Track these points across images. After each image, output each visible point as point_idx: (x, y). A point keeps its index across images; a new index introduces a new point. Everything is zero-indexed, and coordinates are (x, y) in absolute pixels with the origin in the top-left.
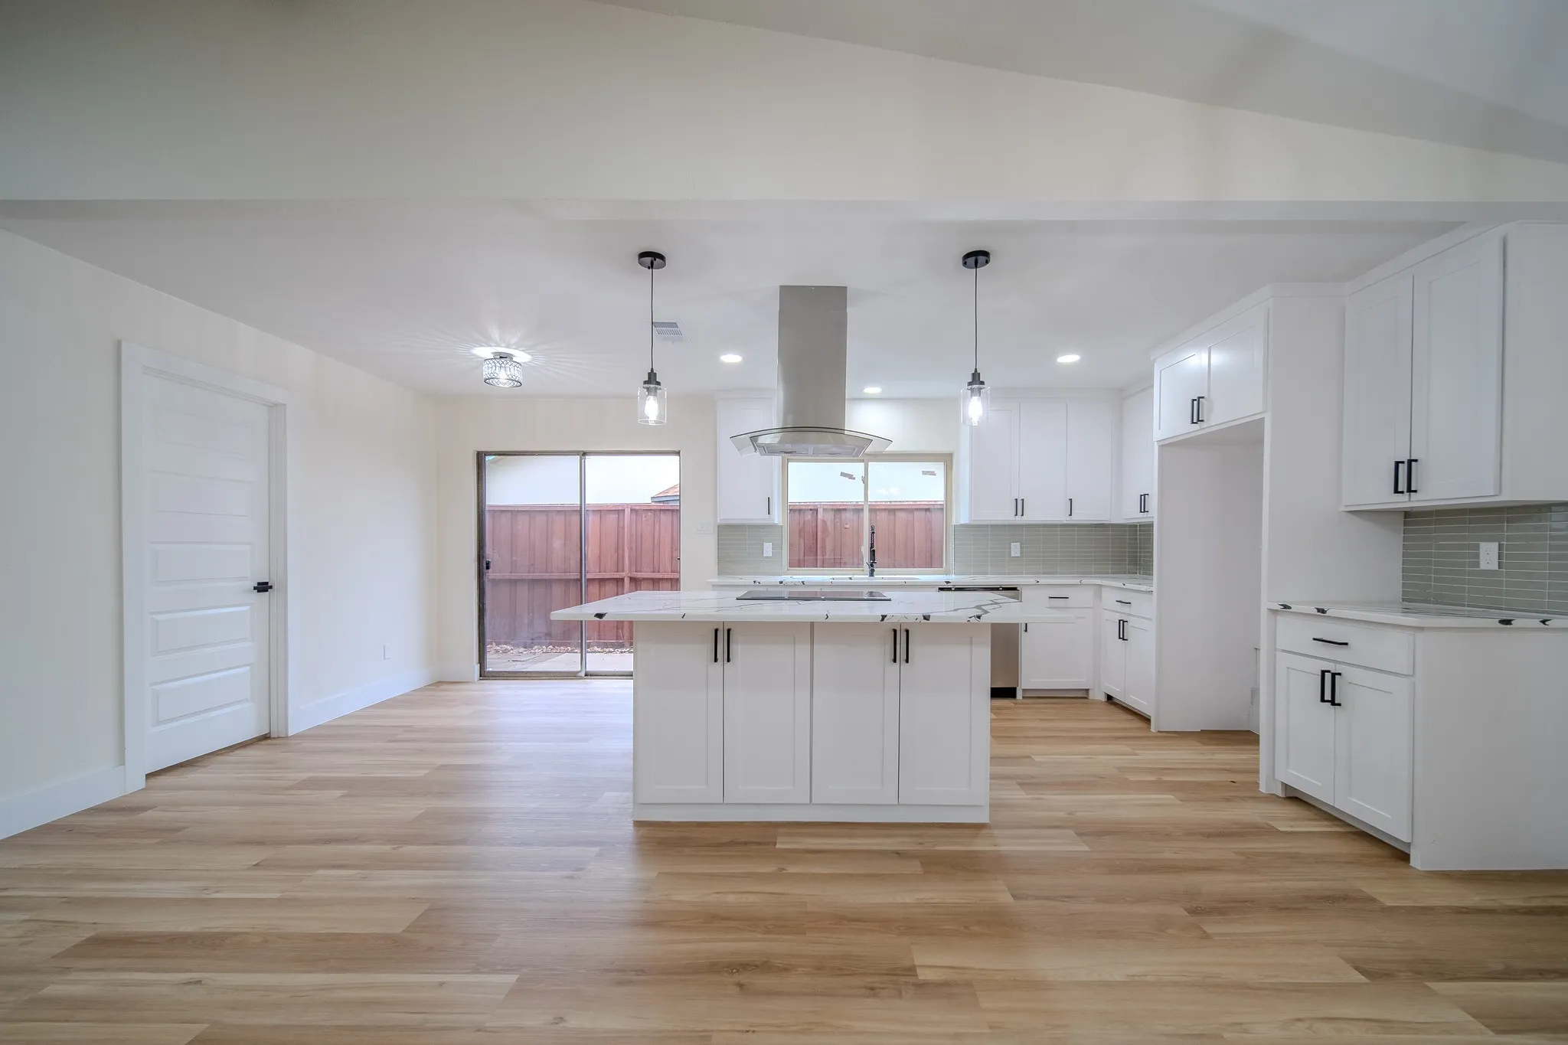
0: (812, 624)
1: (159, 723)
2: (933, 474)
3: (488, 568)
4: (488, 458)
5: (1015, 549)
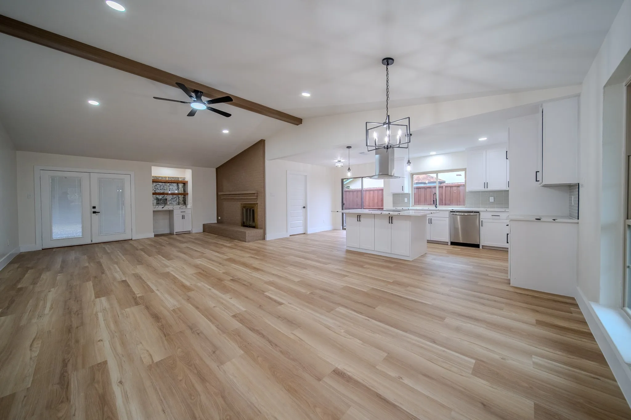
0: (374, 214)
1: (291, 228)
2: (460, 175)
3: (344, 205)
4: (344, 180)
5: (492, 199)
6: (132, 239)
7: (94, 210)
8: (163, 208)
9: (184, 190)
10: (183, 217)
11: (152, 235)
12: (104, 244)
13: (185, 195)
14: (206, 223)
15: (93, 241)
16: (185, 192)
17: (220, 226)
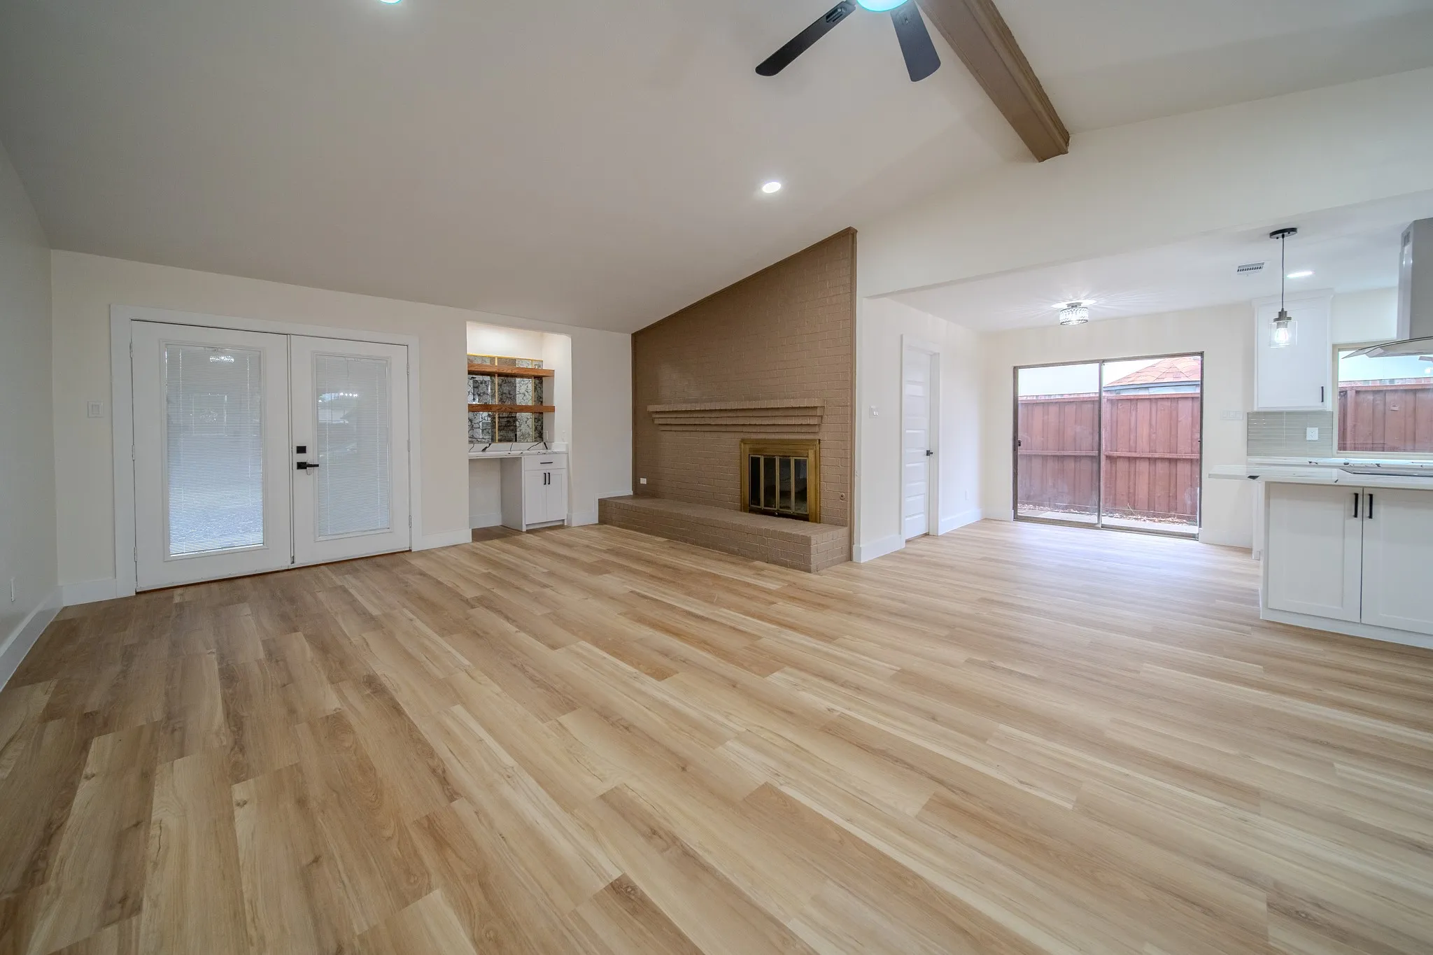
3: (1020, 445)
4: (1020, 371)
6: (410, 551)
7: (302, 458)
8: (484, 450)
9: (539, 399)
10: (547, 479)
11: (465, 537)
12: (331, 567)
13: (542, 413)
14: (605, 496)
15: (296, 560)
16: (542, 402)
17: (644, 504)
